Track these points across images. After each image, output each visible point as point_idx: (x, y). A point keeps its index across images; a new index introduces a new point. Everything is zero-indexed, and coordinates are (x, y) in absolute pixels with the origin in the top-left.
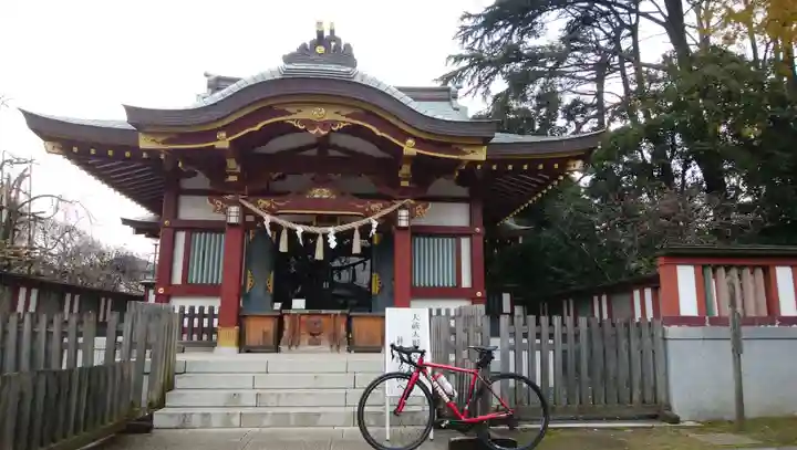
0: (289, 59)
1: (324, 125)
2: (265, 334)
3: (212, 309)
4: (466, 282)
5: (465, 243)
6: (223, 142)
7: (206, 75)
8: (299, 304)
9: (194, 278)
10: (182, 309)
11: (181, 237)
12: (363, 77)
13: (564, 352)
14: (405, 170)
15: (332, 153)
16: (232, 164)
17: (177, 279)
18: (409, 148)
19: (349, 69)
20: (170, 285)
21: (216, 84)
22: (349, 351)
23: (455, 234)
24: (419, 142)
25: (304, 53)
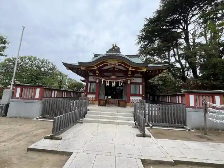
0: (107, 52)
1: (114, 64)
2: (103, 103)
3: (94, 98)
4: (141, 93)
5: (141, 86)
6: (95, 68)
7: (94, 54)
8: (110, 97)
9: (91, 91)
10: (89, 97)
11: (89, 84)
12: (122, 55)
13: (162, 112)
14: (130, 73)
15: (115, 69)
16: (97, 72)
17: (88, 91)
18: (130, 69)
19: (119, 54)
20: (87, 92)
21: (95, 56)
22: (119, 107)
23: (139, 84)
24: (132, 68)
25: (110, 51)
